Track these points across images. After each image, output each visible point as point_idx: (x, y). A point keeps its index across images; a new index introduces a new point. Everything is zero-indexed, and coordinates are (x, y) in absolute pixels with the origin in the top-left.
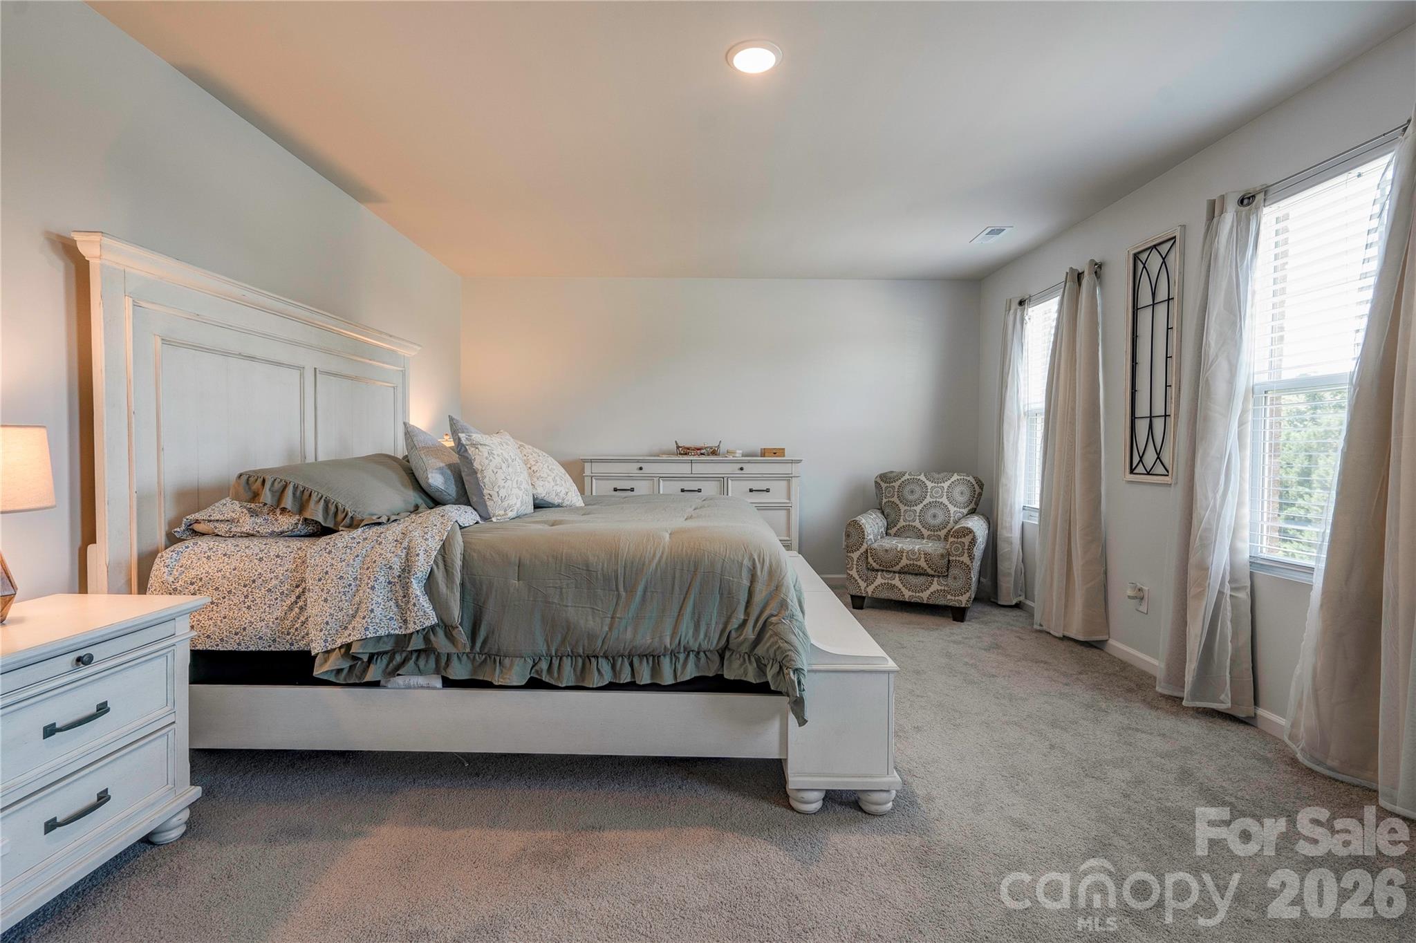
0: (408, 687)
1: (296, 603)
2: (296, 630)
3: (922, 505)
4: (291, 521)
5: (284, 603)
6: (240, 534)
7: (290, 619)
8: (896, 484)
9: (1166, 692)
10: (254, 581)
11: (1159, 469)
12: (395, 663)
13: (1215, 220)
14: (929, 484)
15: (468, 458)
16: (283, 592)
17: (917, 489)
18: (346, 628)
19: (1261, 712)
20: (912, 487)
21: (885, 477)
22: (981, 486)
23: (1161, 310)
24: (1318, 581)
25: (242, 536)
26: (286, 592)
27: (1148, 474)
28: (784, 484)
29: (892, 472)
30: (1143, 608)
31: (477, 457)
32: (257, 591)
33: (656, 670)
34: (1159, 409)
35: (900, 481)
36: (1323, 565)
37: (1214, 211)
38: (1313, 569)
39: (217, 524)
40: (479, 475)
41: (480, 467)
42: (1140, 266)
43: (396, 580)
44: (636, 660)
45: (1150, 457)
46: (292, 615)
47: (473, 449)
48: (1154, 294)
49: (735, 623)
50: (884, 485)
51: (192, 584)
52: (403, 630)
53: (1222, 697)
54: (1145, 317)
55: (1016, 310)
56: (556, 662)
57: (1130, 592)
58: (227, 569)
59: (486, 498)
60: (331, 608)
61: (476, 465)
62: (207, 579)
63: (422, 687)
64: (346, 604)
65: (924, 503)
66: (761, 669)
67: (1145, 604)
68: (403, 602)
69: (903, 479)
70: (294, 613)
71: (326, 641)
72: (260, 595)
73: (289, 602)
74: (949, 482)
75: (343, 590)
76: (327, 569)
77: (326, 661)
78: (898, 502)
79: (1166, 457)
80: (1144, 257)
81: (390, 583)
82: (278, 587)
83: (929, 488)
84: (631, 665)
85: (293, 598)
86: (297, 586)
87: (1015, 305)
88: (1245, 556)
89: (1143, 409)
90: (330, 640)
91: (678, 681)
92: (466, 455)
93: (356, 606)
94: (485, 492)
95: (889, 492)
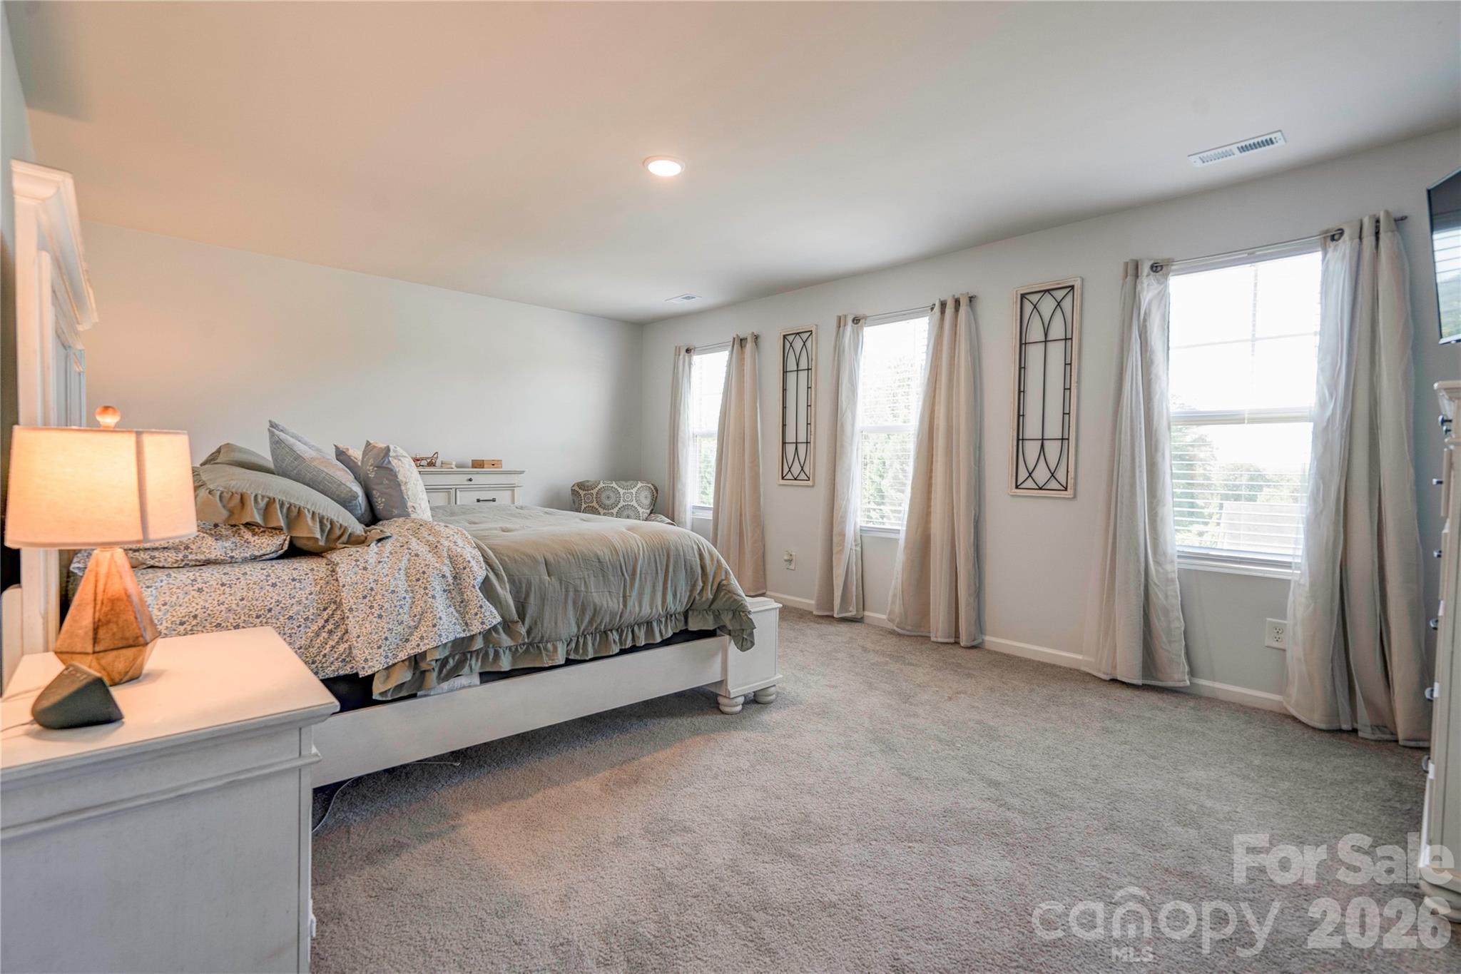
0: (451, 690)
1: (324, 627)
2: (325, 656)
3: (617, 508)
4: (275, 541)
5: (308, 630)
6: (194, 563)
7: (317, 646)
8: (594, 492)
9: (820, 614)
10: (270, 610)
11: (803, 476)
12: (448, 667)
13: (841, 329)
14: (621, 491)
15: (392, 470)
16: (308, 618)
17: (612, 495)
18: (407, 640)
19: (867, 613)
20: (607, 493)
21: (581, 485)
22: (657, 491)
23: (803, 375)
24: (902, 537)
25: (196, 566)
26: (311, 617)
27: (795, 479)
28: (509, 493)
29: (588, 481)
30: (792, 567)
31: (401, 469)
32: (274, 621)
33: (650, 631)
34: (802, 438)
35: (597, 489)
36: (904, 528)
37: (840, 322)
38: (899, 530)
39: (156, 554)
40: (403, 488)
41: (404, 480)
42: (788, 345)
43: (451, 587)
44: (636, 628)
45: (796, 469)
46: (318, 641)
47: (396, 461)
48: (798, 365)
49: (699, 588)
50: (582, 493)
51: (182, 624)
52: (466, 632)
53: (851, 609)
54: (792, 378)
55: (684, 356)
56: (581, 640)
57: (786, 558)
58: (232, 601)
59: (410, 510)
60: (388, 623)
61: (400, 477)
62: (206, 615)
63: (464, 687)
64: (406, 616)
65: (619, 506)
66: (717, 616)
67: (793, 563)
68: (462, 606)
69: (599, 487)
70: (322, 638)
71: (387, 657)
72: (278, 625)
73: (315, 627)
74: (636, 488)
75: (398, 603)
76: (371, 585)
77: (388, 677)
78: (597, 507)
79: (806, 469)
80: (790, 338)
81: (445, 591)
82: (302, 613)
83: (621, 493)
84: (633, 631)
85: (321, 622)
86: (325, 609)
87: (683, 352)
88: (858, 527)
89: (791, 437)
90: (390, 655)
91: (665, 638)
92: (390, 466)
93: (418, 617)
94: (409, 504)
95: (588, 498)
